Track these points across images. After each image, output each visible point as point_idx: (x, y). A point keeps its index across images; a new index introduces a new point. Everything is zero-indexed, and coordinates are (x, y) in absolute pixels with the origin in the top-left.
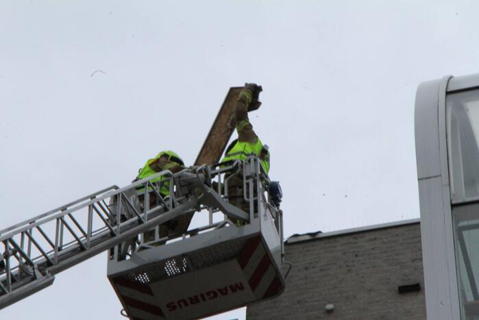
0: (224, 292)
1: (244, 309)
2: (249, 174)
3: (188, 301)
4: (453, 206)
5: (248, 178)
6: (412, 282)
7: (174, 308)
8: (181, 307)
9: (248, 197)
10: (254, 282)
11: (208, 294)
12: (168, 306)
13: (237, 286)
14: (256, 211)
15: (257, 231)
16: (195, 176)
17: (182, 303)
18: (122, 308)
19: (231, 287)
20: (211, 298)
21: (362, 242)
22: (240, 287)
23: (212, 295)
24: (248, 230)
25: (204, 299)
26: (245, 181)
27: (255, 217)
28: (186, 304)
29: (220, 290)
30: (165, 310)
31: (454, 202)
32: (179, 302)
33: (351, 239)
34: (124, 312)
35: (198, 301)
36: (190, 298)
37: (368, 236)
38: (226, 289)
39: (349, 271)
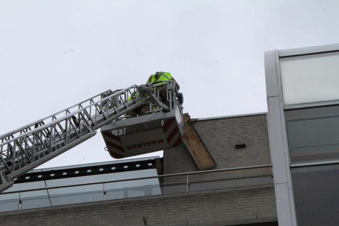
0: (154, 142)
1: (163, 151)
2: (169, 88)
3: (137, 146)
4: (285, 110)
5: (169, 90)
6: (241, 144)
7: (130, 148)
8: (133, 148)
9: (169, 99)
10: (169, 139)
11: (147, 143)
12: (128, 147)
13: (161, 140)
14: (173, 106)
15: (173, 116)
16: (147, 88)
17: (134, 146)
18: (106, 146)
19: (158, 141)
20: (148, 145)
21: (218, 123)
22: (162, 141)
23: (149, 144)
24: (168, 115)
25: (145, 145)
26: (168, 92)
27: (172, 109)
28: (136, 147)
29: (153, 142)
30: (126, 149)
31: (285, 109)
32: (133, 146)
33: (213, 122)
34: (106, 149)
35: (142, 146)
36: (138, 144)
37: (221, 121)
38: (155, 141)
39: (212, 137)
